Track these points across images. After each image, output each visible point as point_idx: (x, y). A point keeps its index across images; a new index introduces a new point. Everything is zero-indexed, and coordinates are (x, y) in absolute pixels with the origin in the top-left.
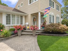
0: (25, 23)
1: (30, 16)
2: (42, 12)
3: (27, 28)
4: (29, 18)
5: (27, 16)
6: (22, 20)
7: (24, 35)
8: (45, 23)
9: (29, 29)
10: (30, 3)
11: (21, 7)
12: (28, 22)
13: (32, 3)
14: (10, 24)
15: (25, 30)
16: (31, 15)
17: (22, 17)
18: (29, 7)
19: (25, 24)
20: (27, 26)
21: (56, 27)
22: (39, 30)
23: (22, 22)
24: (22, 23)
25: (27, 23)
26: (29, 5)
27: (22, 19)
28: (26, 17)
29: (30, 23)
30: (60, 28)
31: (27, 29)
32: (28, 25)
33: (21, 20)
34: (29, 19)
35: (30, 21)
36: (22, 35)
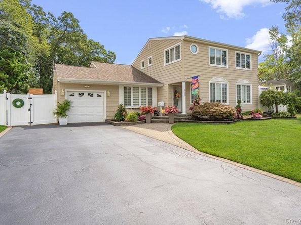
0: (158, 102)
1: (166, 87)
2: (188, 80)
3: (162, 112)
4: (164, 93)
5: (162, 87)
6: (151, 96)
7: (155, 122)
8: (198, 103)
9: (165, 115)
10: (167, 61)
11: (149, 65)
12: (164, 101)
13: (170, 63)
14: (130, 105)
15: (158, 115)
16: (170, 85)
17: (151, 89)
18: (166, 69)
19: (158, 104)
20: (161, 108)
21: (208, 109)
22: (182, 116)
23: (151, 99)
24: (150, 104)
25: (162, 104)
26: (165, 64)
27: (151, 93)
28: (158, 89)
29: (167, 102)
30: (212, 110)
31: (161, 115)
32: (163, 107)
33: (148, 99)
34: (166, 97)
35: (167, 97)
36: (152, 122)
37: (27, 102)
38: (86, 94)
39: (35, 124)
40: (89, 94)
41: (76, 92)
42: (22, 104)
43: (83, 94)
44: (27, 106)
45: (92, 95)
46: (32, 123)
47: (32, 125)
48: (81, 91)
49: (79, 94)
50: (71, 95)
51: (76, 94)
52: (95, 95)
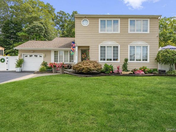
24: (72, 61)
37: (6, 60)
38: (33, 56)
39: (9, 71)
40: (35, 56)
41: (28, 54)
42: (4, 61)
43: (32, 56)
44: (6, 62)
45: (37, 56)
46: (8, 70)
47: (8, 71)
48: (31, 54)
49: (30, 56)
50: (26, 56)
51: (28, 56)
52: (38, 56)
